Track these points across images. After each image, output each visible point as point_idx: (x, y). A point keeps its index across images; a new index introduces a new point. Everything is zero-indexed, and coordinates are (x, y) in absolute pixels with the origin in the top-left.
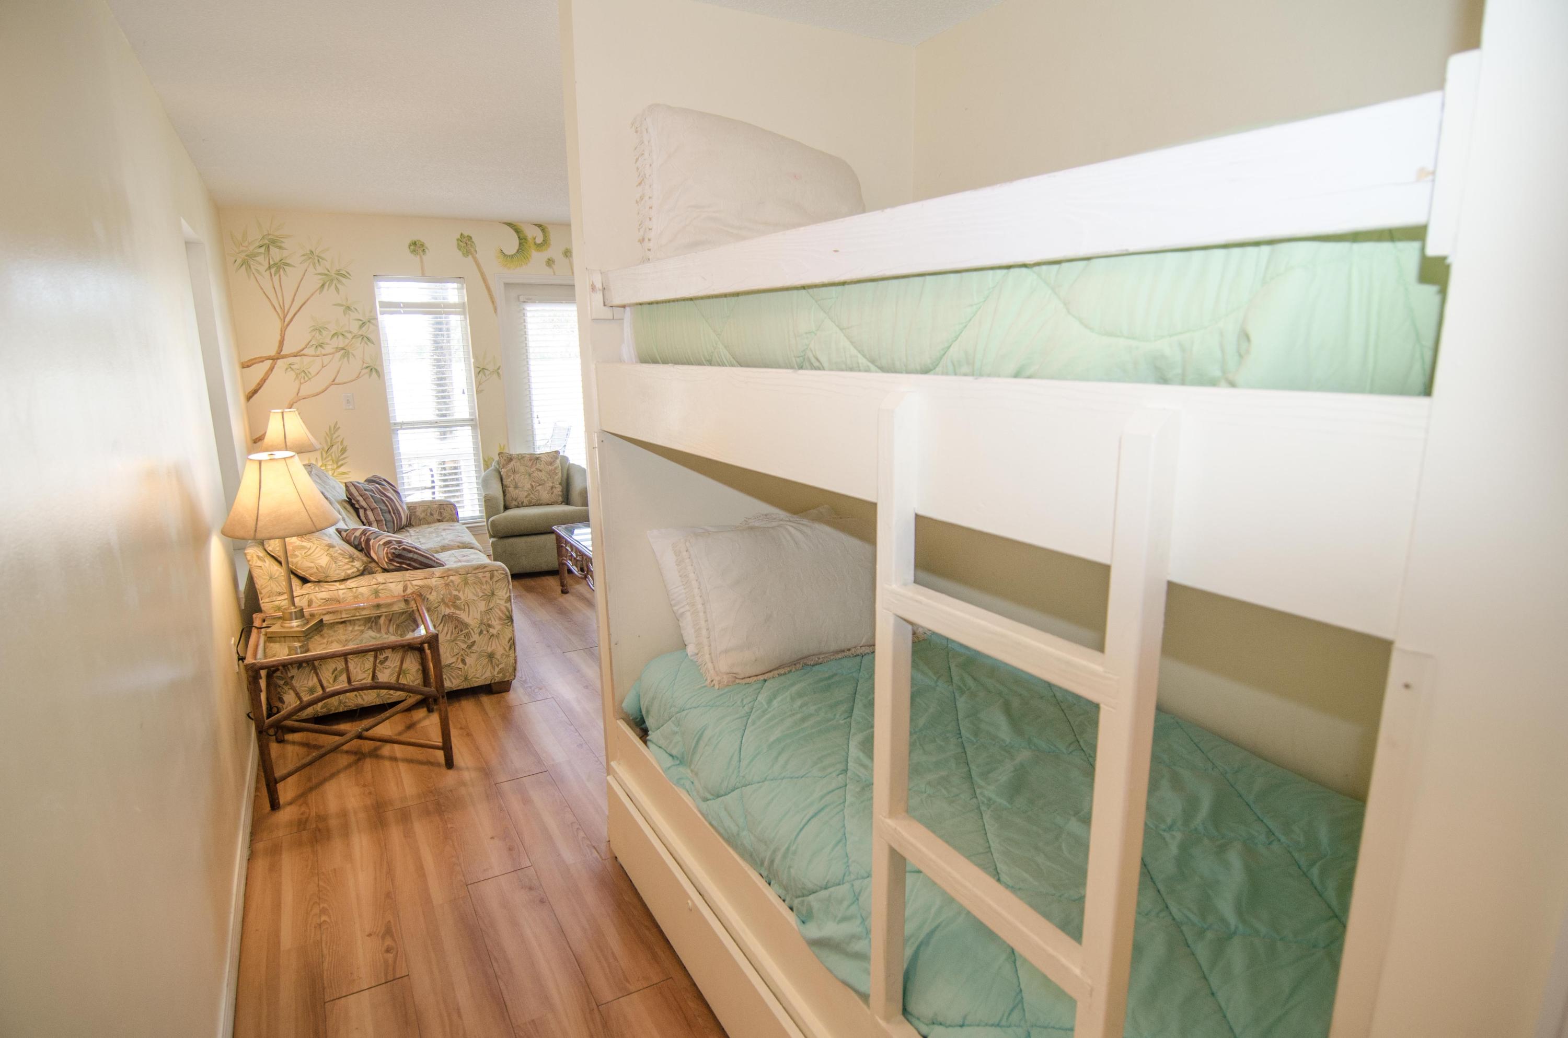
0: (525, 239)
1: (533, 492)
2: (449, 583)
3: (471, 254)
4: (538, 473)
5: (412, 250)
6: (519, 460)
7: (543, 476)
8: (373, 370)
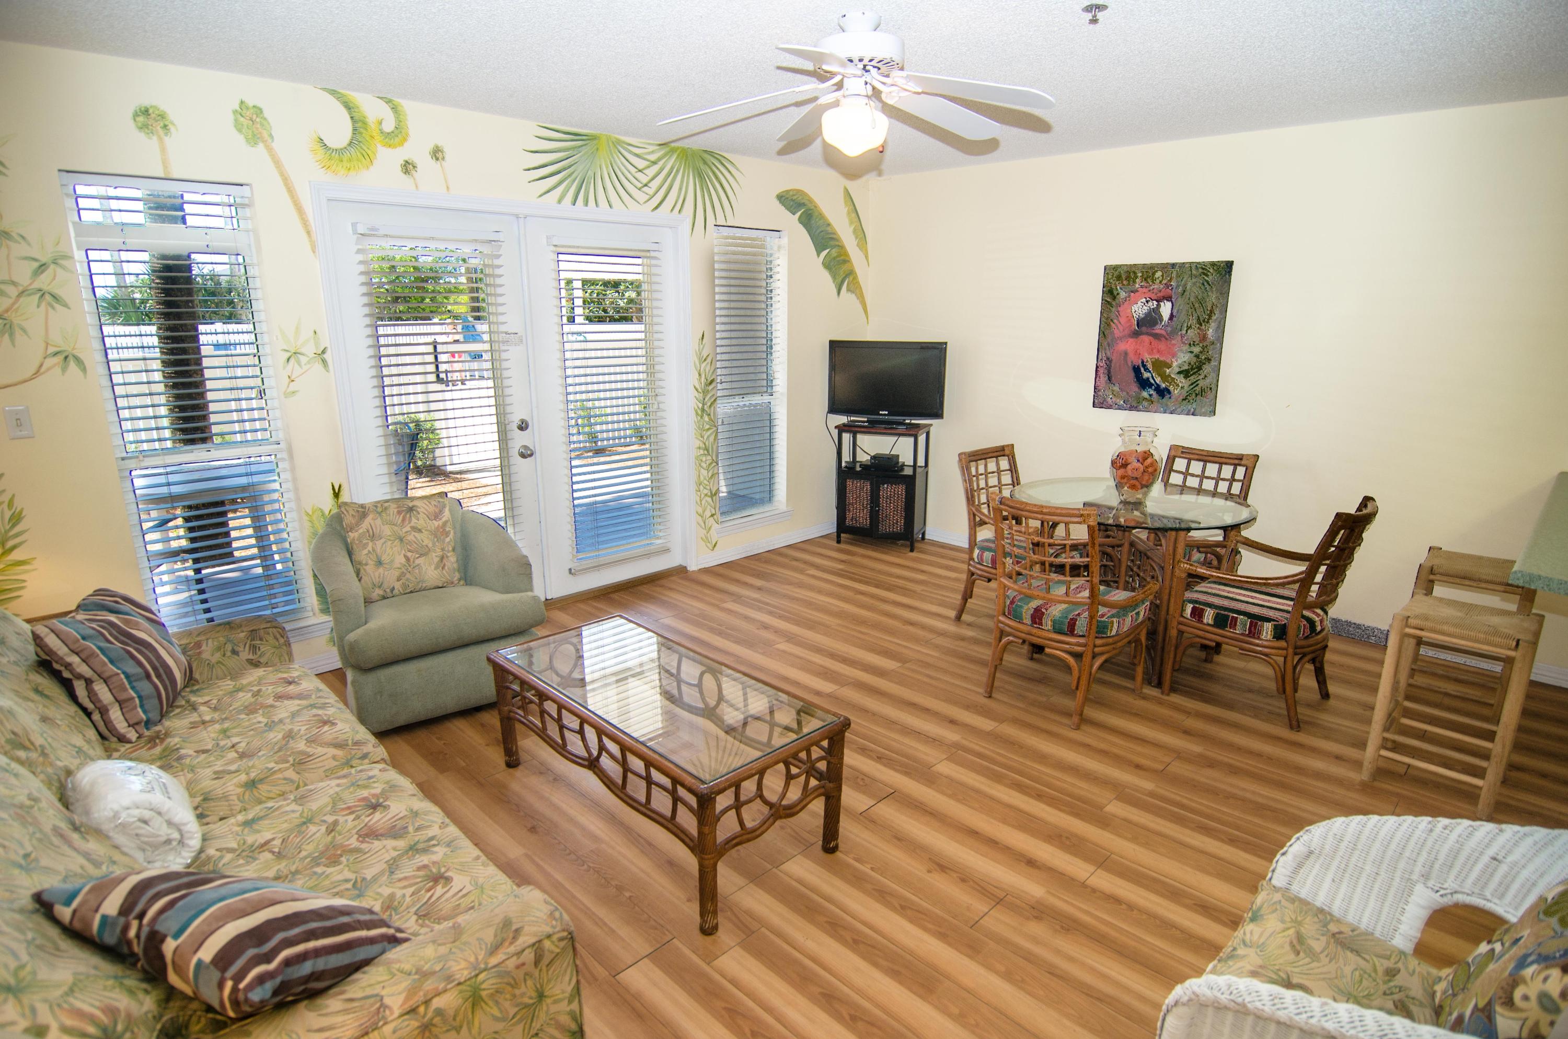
0: (365, 123)
1: (410, 569)
2: (432, 1019)
3: (264, 142)
4: (416, 534)
5: (140, 125)
6: (380, 513)
7: (426, 539)
8: (71, 359)
